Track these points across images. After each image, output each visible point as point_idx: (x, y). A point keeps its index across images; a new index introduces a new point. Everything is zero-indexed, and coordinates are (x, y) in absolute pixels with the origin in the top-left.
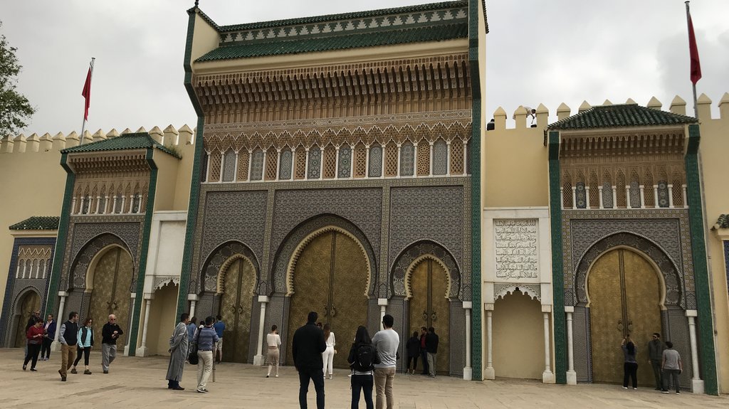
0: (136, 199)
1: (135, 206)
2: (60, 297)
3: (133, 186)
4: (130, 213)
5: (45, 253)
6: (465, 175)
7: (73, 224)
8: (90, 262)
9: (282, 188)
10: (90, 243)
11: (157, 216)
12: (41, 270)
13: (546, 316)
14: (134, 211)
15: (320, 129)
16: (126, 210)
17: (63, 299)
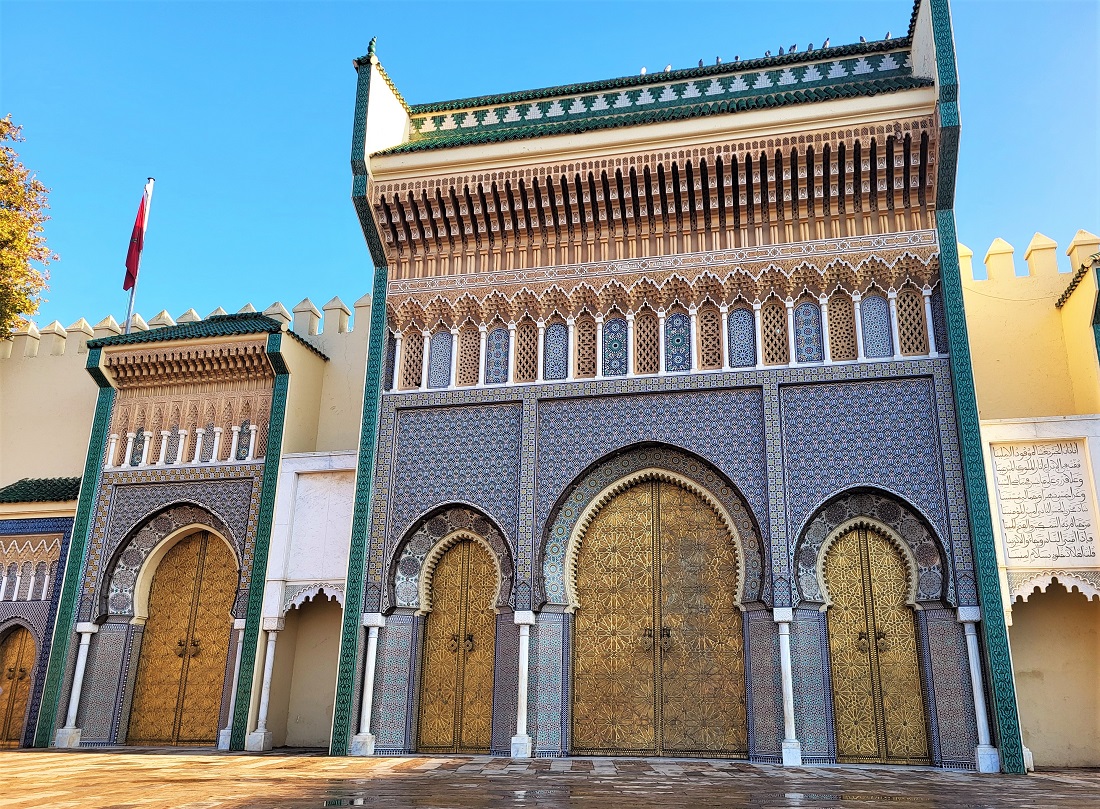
0: (244, 434)
1: (243, 447)
2: (80, 635)
3: (239, 406)
4: (232, 460)
5: (47, 548)
6: (933, 354)
7: (110, 487)
8: (143, 562)
9: (551, 395)
10: (145, 523)
11: (290, 464)
12: (39, 584)
14: (238, 457)
16: (225, 456)
17: (86, 639)
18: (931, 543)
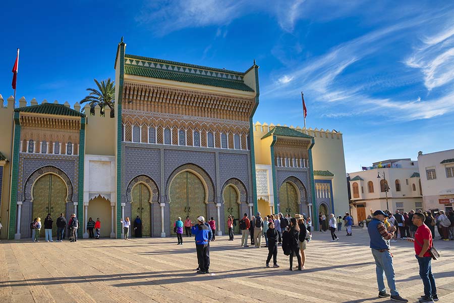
1: (69, 150)
2: (18, 205)
3: (67, 137)
4: (66, 154)
6: (248, 150)
7: (23, 159)
9: (167, 148)
10: (36, 171)
11: (87, 158)
13: (271, 208)
14: (69, 154)
15: (186, 121)
16: (63, 152)
17: (20, 207)
18: (244, 190)
